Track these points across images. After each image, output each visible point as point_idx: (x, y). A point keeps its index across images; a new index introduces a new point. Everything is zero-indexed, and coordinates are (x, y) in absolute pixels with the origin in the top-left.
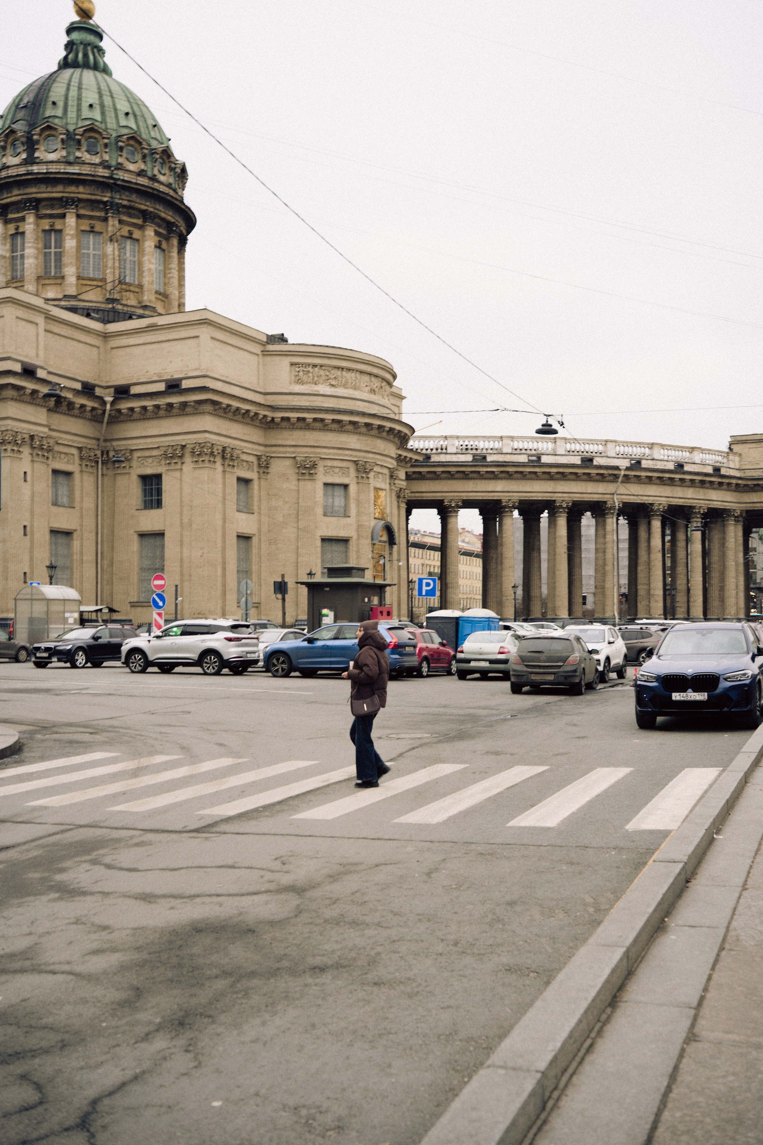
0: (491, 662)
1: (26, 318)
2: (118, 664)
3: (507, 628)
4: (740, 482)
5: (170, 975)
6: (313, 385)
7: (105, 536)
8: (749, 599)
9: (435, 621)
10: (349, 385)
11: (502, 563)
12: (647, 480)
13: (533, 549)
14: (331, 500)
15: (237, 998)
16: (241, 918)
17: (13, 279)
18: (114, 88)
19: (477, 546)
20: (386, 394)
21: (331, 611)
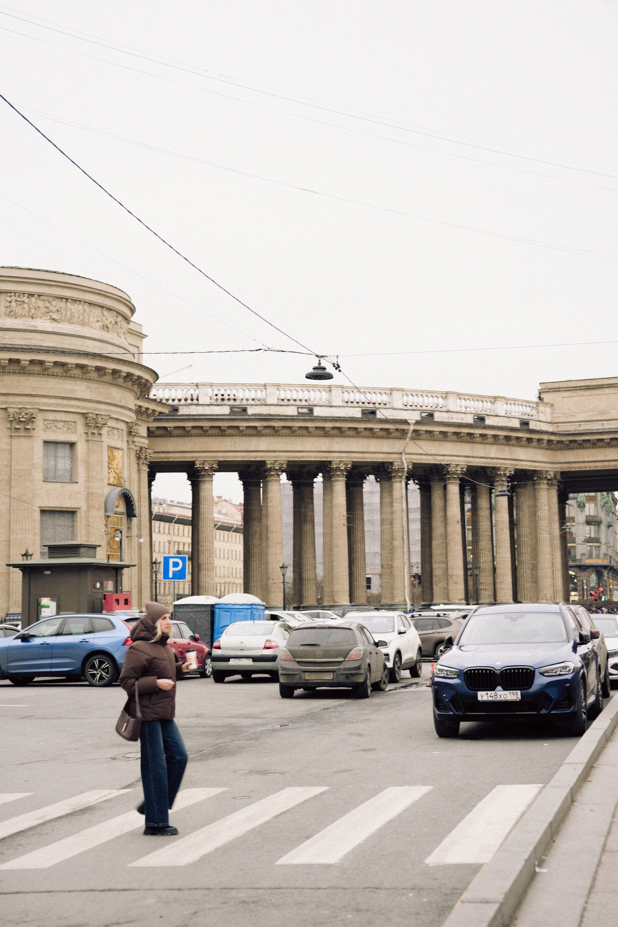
0: (255, 659)
3: (274, 618)
4: (552, 438)
6: (30, 319)
8: (568, 580)
9: (184, 610)
10: (75, 320)
11: (267, 539)
12: (441, 436)
13: (305, 521)
14: (52, 463)
19: (237, 519)
20: (122, 331)
21: (52, 600)
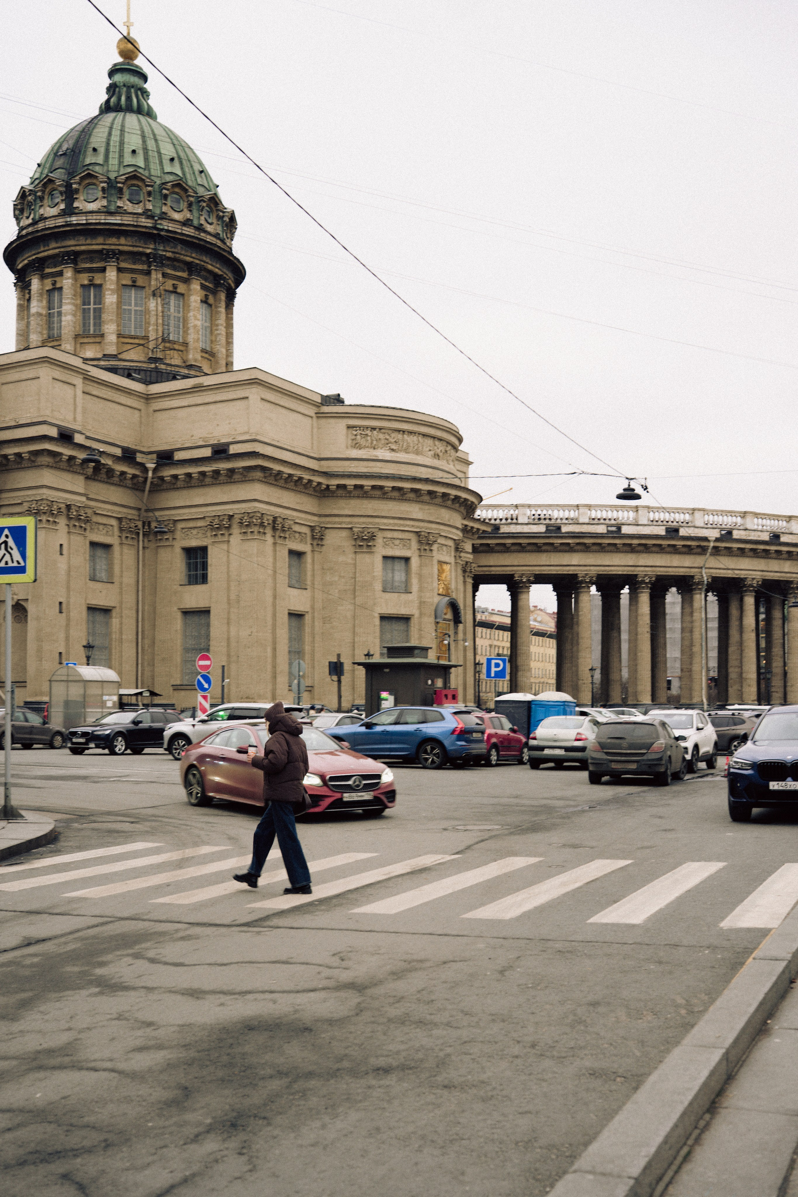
0: (567, 749)
1: (64, 379)
2: (161, 751)
3: (584, 714)
5: (220, 1074)
6: (372, 450)
7: (146, 613)
9: (505, 705)
10: (411, 449)
11: (578, 644)
12: (739, 552)
13: (612, 630)
14: (390, 575)
15: (294, 1099)
16: (297, 1016)
17: (49, 337)
18: (158, 131)
19: (551, 626)
20: (451, 458)
21: (391, 694)
